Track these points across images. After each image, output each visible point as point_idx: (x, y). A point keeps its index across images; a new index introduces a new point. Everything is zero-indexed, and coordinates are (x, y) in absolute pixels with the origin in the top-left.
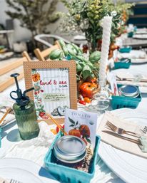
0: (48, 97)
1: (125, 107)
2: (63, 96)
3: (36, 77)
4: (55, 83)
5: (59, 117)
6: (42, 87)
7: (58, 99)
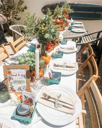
0: (15, 82)
1: (54, 84)
2: (23, 82)
3: (9, 73)
4: (19, 75)
5: (21, 91)
6: (12, 77)
7: (20, 83)
